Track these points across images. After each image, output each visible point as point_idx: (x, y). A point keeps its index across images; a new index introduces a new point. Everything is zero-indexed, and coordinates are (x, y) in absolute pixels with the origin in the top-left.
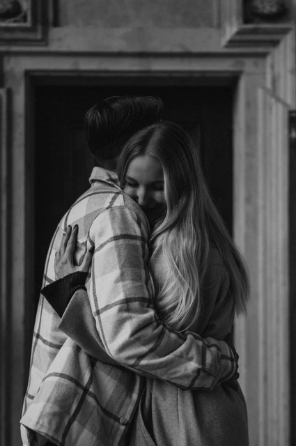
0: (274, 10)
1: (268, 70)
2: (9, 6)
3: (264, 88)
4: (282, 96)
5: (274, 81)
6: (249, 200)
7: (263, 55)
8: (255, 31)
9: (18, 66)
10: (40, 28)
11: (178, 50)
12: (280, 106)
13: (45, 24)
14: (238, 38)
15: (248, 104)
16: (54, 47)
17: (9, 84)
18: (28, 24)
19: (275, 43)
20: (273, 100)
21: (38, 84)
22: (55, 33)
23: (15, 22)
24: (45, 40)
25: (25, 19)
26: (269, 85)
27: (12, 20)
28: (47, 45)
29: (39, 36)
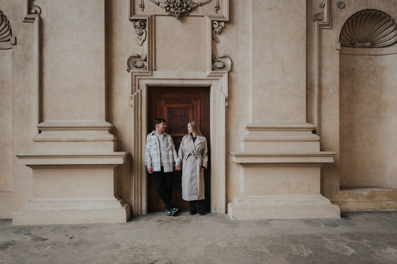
0: (221, 66)
1: (220, 84)
2: (141, 65)
3: (218, 89)
4: (223, 92)
5: (221, 88)
6: (214, 123)
7: (218, 79)
8: (215, 73)
9: (144, 83)
10: (150, 71)
11: (193, 78)
12: (223, 95)
13: (152, 70)
14: (210, 75)
15: (214, 94)
16: (154, 77)
17: (140, 88)
18: (147, 71)
19: (222, 76)
20: (221, 93)
21: (151, 89)
22: (154, 72)
23: (143, 70)
24: (152, 75)
25: (146, 68)
26: (220, 89)
27: (142, 69)
28: (152, 76)
29: (150, 74)
